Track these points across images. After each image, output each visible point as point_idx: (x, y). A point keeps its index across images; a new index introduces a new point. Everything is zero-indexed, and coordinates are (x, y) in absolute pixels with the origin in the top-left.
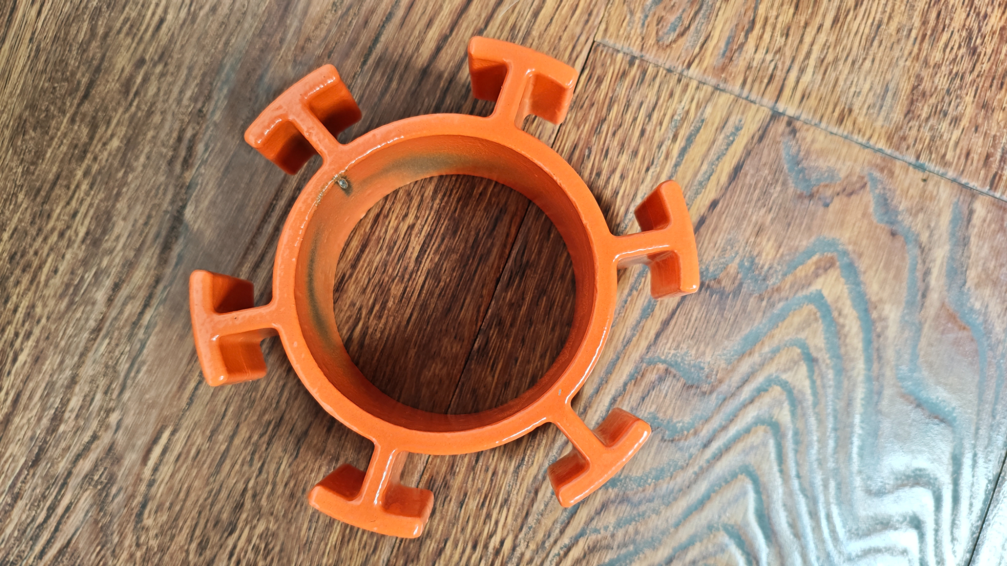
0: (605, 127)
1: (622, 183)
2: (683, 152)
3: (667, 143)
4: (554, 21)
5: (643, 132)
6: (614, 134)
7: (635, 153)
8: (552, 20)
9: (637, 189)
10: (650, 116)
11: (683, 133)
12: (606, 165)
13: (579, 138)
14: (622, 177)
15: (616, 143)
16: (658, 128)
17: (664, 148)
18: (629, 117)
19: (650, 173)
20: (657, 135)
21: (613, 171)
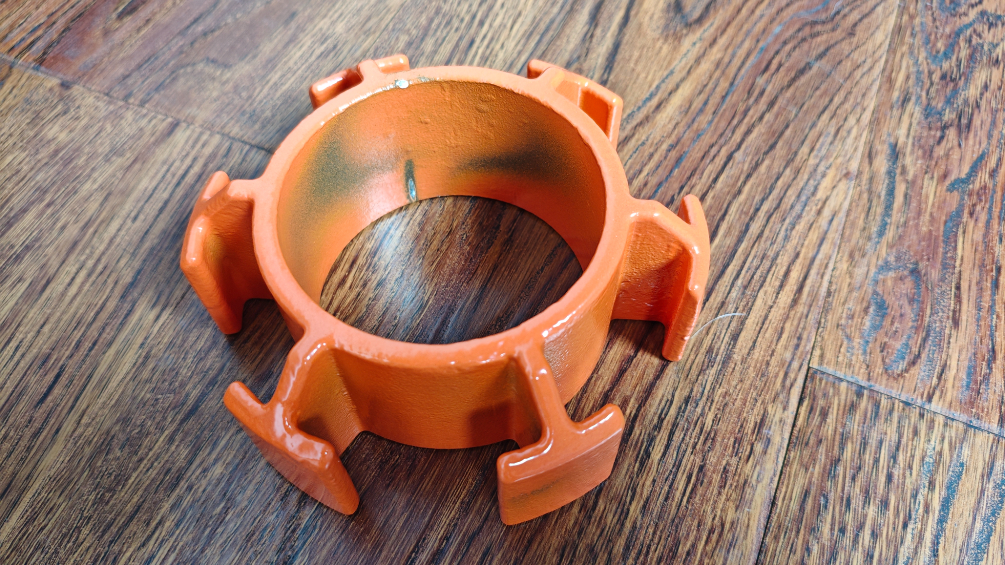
0: (840, 470)
1: (875, 543)
2: (946, 504)
3: (923, 492)
4: (757, 344)
5: (889, 478)
6: (853, 478)
7: (885, 504)
8: (755, 342)
9: (896, 552)
10: (894, 457)
11: (941, 479)
12: (849, 518)
13: (810, 482)
14: (875, 535)
15: (857, 490)
16: (908, 473)
17: (920, 497)
18: (868, 458)
19: (909, 530)
20: (908, 481)
21: (861, 527)
